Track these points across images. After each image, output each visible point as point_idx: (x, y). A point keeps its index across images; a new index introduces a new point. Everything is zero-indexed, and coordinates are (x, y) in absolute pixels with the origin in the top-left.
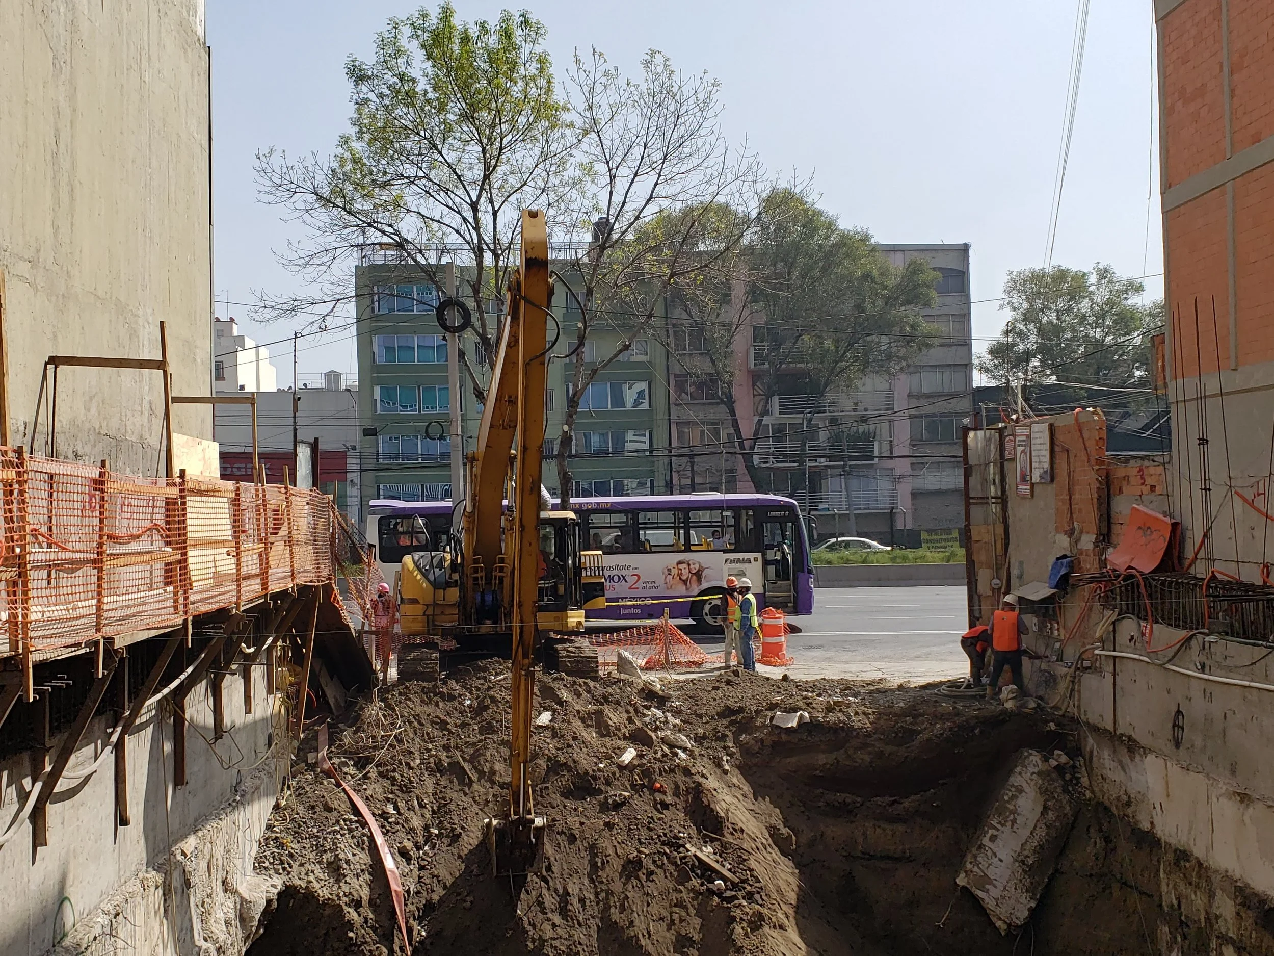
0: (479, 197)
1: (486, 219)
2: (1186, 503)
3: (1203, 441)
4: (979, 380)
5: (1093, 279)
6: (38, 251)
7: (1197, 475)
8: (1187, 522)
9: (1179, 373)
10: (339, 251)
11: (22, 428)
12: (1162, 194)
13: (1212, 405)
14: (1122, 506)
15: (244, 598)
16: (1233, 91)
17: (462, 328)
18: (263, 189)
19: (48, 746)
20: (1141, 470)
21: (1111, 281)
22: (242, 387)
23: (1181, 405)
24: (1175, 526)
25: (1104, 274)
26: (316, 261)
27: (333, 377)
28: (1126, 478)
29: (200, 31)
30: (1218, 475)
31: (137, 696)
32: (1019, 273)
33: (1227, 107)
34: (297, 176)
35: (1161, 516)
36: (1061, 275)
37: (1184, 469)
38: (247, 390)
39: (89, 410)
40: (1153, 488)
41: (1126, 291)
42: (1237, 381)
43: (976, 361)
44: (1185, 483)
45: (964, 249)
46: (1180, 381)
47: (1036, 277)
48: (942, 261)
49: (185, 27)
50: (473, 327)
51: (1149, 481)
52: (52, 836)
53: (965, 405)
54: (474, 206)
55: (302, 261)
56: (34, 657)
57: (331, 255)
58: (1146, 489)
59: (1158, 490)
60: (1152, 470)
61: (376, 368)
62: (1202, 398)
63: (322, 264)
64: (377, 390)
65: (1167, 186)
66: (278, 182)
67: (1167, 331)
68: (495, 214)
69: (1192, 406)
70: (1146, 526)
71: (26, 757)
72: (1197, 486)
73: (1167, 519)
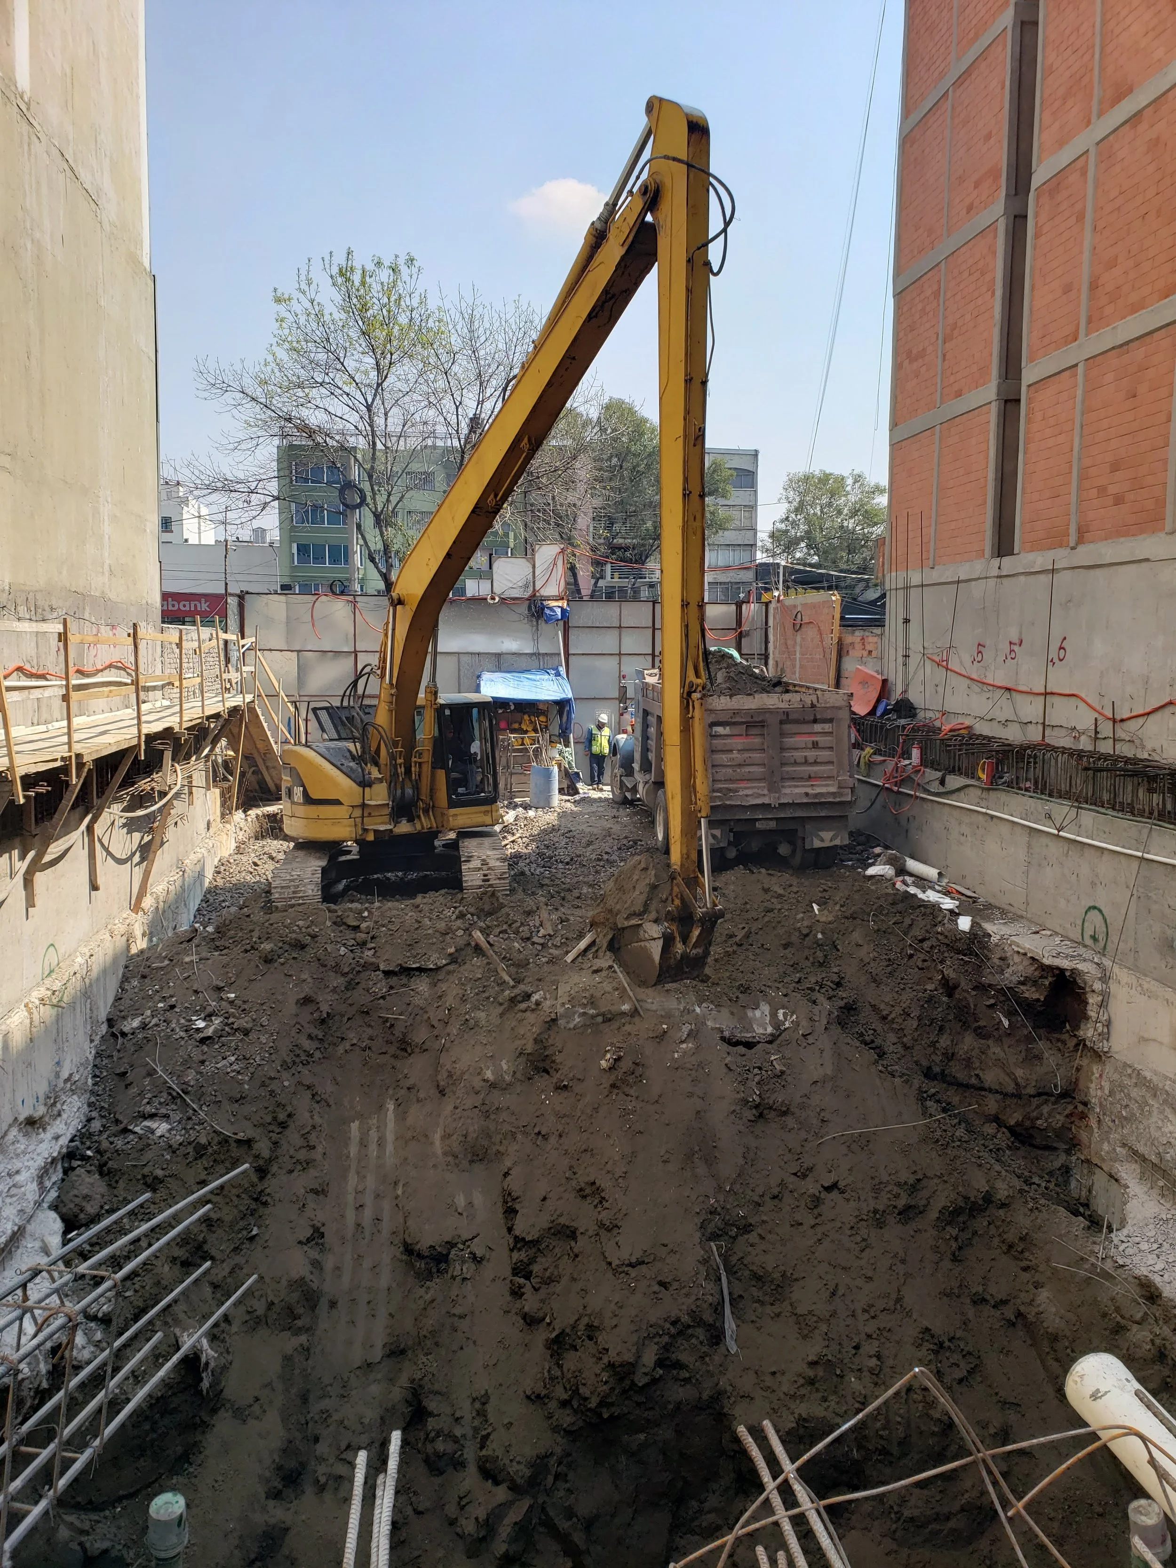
0: (373, 400)
1: (379, 421)
2: (892, 665)
3: (907, 621)
4: (761, 557)
5: (850, 481)
6: (16, 446)
7: (900, 644)
8: (892, 678)
9: (894, 567)
10: (261, 439)
11: (7, 588)
12: (891, 430)
13: (914, 593)
14: (850, 665)
15: (185, 719)
16: (944, 356)
17: (359, 506)
18: (201, 387)
19: (34, 833)
20: (863, 639)
21: (862, 485)
22: (186, 541)
23: (893, 592)
24: (885, 682)
25: (858, 478)
26: (243, 446)
27: (260, 532)
28: (852, 644)
29: (147, 265)
30: (916, 646)
31: (103, 793)
32: (795, 475)
33: (940, 367)
34: (229, 378)
35: (875, 674)
36: (825, 478)
37: (893, 639)
38: (190, 542)
39: (61, 573)
40: (870, 652)
41: (873, 493)
42: (934, 576)
43: (759, 544)
44: (892, 651)
45: (756, 454)
46: (894, 574)
47: (807, 479)
48: (737, 463)
49: (134, 260)
50: (367, 505)
51: (869, 647)
52: (38, 900)
53: (749, 576)
54: (369, 407)
55: (231, 446)
56: (20, 772)
57: (255, 442)
58: (865, 653)
59: (874, 654)
60: (871, 639)
61: (293, 529)
62: (907, 588)
63: (248, 449)
64: (295, 546)
65: (894, 424)
66: (213, 382)
67: (887, 536)
68: (386, 414)
69: (901, 593)
70: (865, 681)
71: (17, 841)
72: (901, 653)
73: (879, 677)
